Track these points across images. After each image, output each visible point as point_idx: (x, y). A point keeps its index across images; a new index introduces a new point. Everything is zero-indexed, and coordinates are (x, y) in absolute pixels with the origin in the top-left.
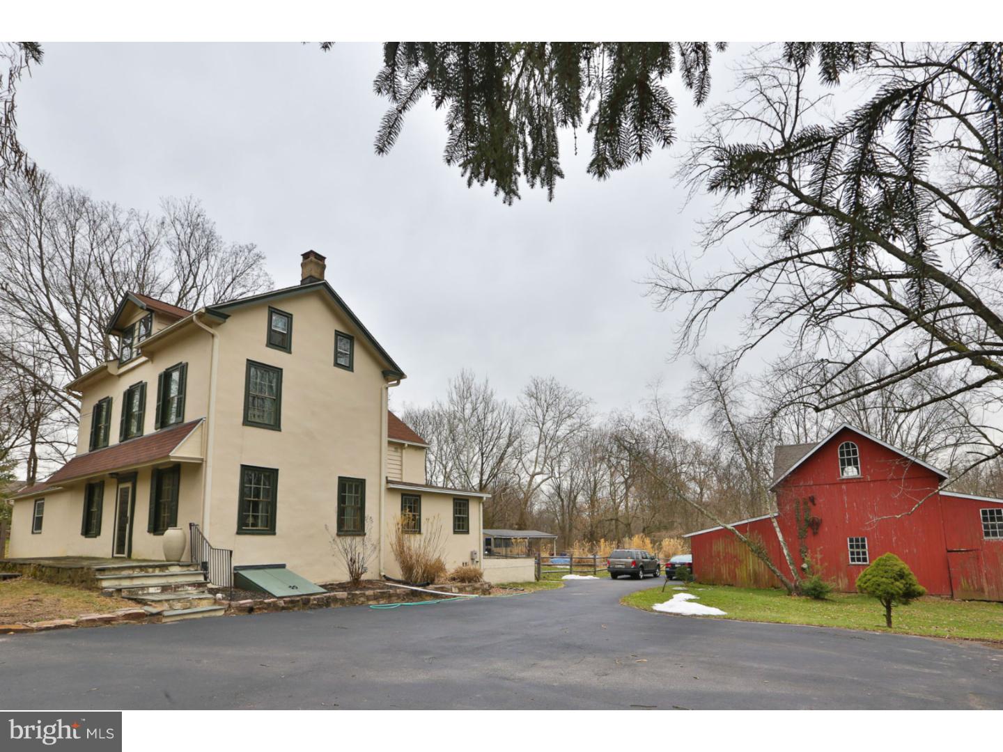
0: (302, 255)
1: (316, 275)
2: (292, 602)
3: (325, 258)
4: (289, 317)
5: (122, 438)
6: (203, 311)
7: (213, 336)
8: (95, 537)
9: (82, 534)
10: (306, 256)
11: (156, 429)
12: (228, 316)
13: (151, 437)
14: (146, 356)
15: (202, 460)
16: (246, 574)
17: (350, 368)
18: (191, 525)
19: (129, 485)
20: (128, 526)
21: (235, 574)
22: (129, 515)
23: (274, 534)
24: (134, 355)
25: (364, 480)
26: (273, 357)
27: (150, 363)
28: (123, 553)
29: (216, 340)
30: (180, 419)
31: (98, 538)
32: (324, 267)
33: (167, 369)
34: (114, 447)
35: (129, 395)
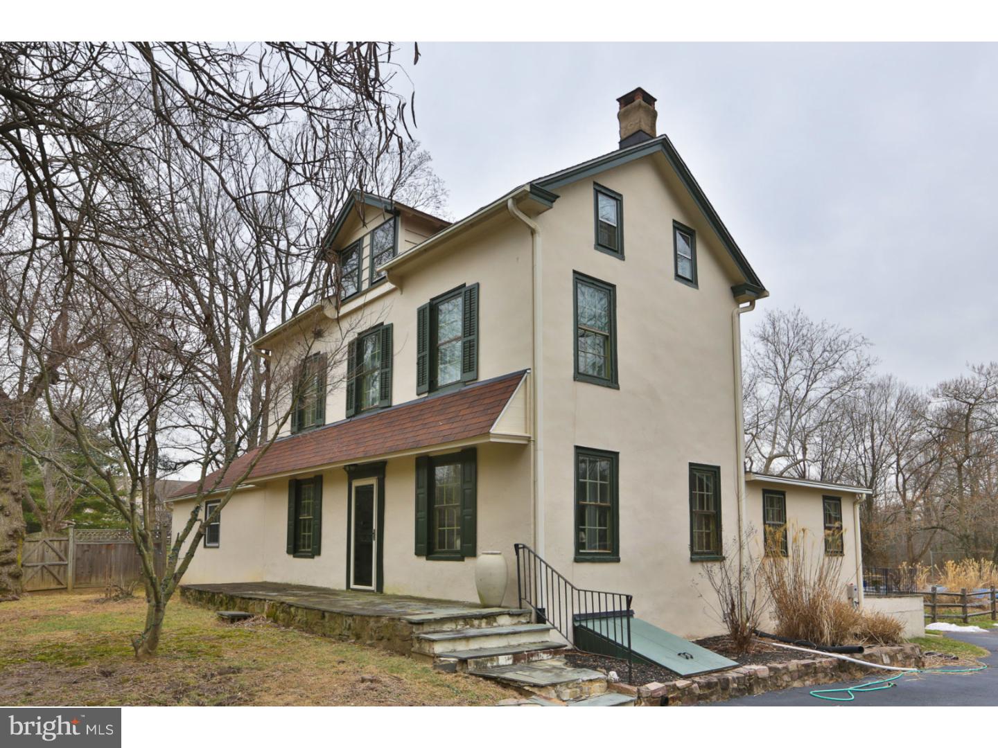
0: (618, 100)
1: (646, 128)
2: (709, 685)
3: (655, 100)
4: (617, 198)
5: (352, 411)
6: (528, 188)
7: (533, 232)
8: (312, 557)
9: (289, 552)
10: (625, 101)
11: (418, 395)
12: (558, 197)
13: (409, 408)
14: (393, 283)
15: (529, 439)
16: (596, 626)
17: (692, 281)
18: (517, 546)
19: (373, 481)
20: (375, 543)
21: (575, 629)
22: (375, 526)
23: (618, 560)
24: (365, 286)
25: (718, 468)
26: (602, 266)
27: (398, 294)
28: (371, 585)
29: (539, 240)
30: (469, 376)
31: (317, 558)
32: (654, 115)
33: (432, 300)
34: (337, 426)
35: (358, 347)
